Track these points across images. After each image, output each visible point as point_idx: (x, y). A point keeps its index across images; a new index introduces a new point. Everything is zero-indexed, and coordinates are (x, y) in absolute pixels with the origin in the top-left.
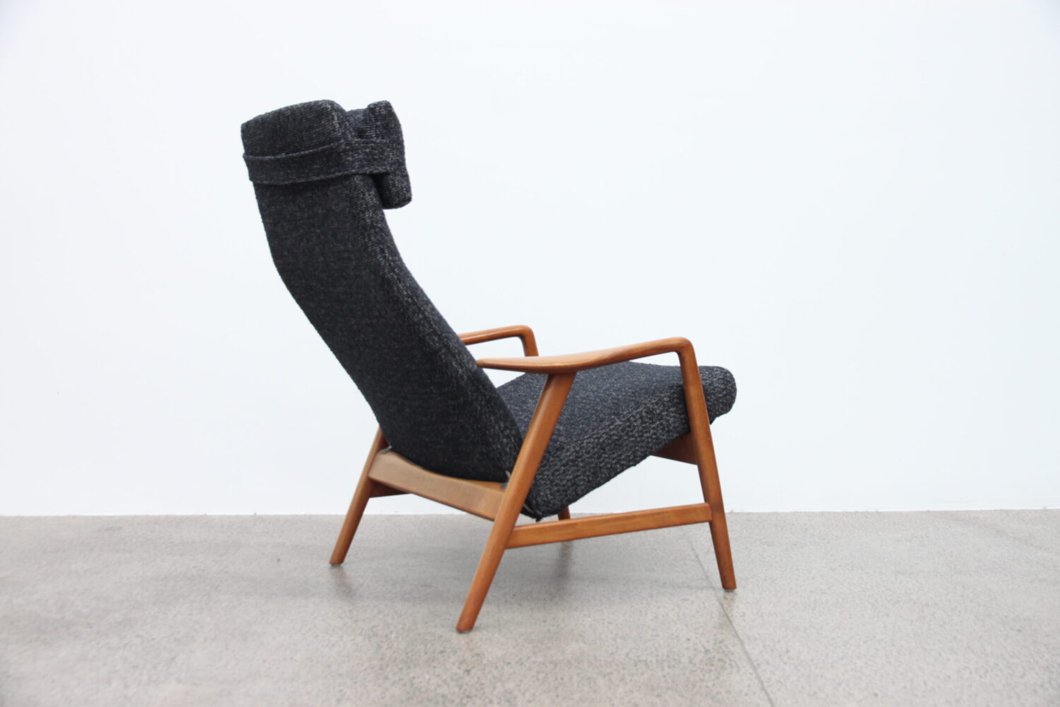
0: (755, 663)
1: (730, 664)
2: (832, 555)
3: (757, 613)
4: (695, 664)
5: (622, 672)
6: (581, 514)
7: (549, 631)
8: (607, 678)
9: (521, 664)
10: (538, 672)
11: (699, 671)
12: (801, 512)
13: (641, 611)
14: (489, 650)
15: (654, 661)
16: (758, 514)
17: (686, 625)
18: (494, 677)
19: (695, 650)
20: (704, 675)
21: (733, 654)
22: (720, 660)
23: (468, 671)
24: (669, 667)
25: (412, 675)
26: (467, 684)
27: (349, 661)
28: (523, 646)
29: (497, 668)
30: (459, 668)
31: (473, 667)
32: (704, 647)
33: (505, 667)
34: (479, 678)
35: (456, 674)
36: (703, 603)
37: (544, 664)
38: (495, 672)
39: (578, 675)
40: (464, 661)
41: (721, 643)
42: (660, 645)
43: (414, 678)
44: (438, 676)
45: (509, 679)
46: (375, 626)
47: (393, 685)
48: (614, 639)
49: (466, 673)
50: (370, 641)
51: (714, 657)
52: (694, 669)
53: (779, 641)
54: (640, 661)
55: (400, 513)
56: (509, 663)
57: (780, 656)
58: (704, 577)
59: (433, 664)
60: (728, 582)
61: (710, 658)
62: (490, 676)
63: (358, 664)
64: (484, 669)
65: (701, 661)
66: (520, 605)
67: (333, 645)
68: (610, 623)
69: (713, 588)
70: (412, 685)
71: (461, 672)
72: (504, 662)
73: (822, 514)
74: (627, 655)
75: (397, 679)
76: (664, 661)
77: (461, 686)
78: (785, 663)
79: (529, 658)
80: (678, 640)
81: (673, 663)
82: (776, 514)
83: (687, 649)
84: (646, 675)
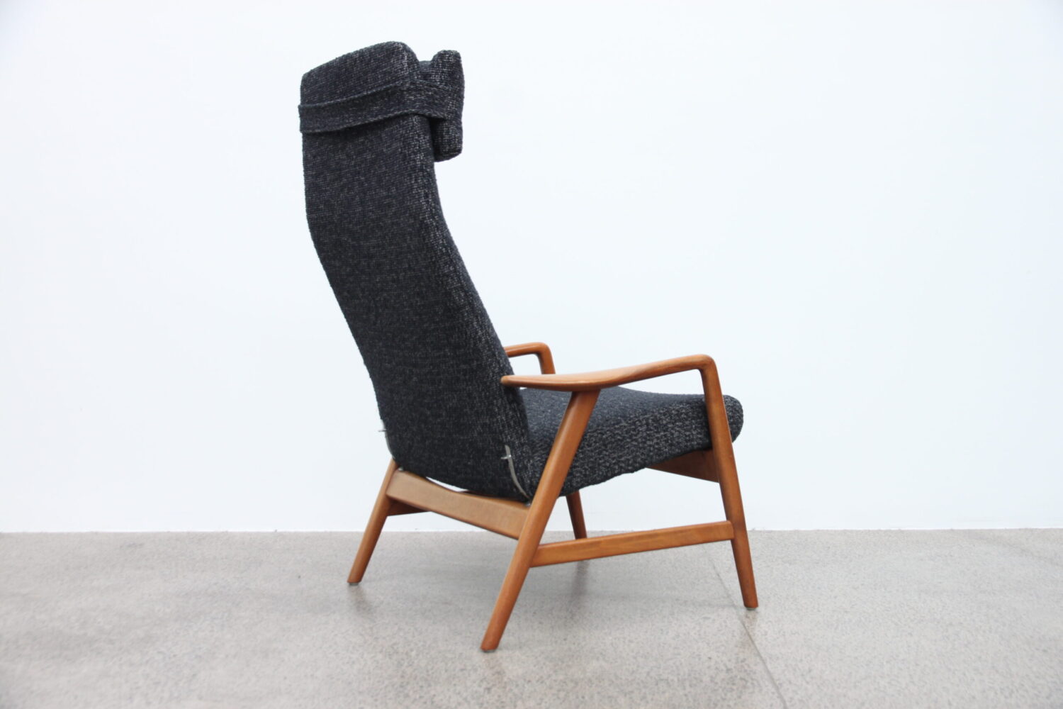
0: (777, 683)
1: (752, 684)
2: (854, 574)
3: (779, 632)
4: (717, 683)
5: (643, 690)
6: (602, 531)
7: (570, 649)
8: (628, 696)
9: (542, 682)
10: (559, 691)
11: (721, 690)
12: (823, 531)
13: (662, 630)
14: (510, 668)
15: (676, 679)
16: (780, 532)
17: (708, 644)
18: (515, 695)
19: (717, 668)
20: (726, 695)
21: (755, 673)
22: (741, 679)
23: (489, 689)
24: (691, 686)
25: (433, 693)
26: (488, 703)
27: (370, 679)
28: (544, 664)
29: (517, 686)
30: (480, 686)
31: (494, 685)
32: (726, 667)
33: (526, 686)
34: (499, 696)
35: (476, 692)
36: (725, 622)
37: (565, 682)
38: (516, 691)
39: (599, 693)
40: (485, 678)
41: (742, 661)
42: (681, 664)
43: (434, 695)
44: (459, 693)
45: (529, 697)
46: (395, 644)
47: (413, 702)
48: (635, 658)
49: (486, 691)
50: (390, 658)
51: (736, 676)
52: (716, 688)
53: (801, 660)
54: (662, 680)
55: (420, 531)
56: (529, 681)
57: (802, 675)
58: (725, 596)
59: (453, 683)
60: (750, 600)
61: (731, 678)
62: (510, 695)
63: (379, 682)
64: (505, 687)
65: (723, 680)
66: (541, 623)
67: (353, 662)
68: (631, 641)
69: (734, 606)
70: (433, 702)
71: (481, 690)
72: (525, 680)
73: (845, 532)
74: (648, 673)
75: (418, 696)
76: (685, 680)
77: (482, 704)
78: (808, 683)
79: (550, 676)
80: (700, 659)
81: (694, 682)
82: (797, 532)
83: (709, 667)
84: (667, 695)
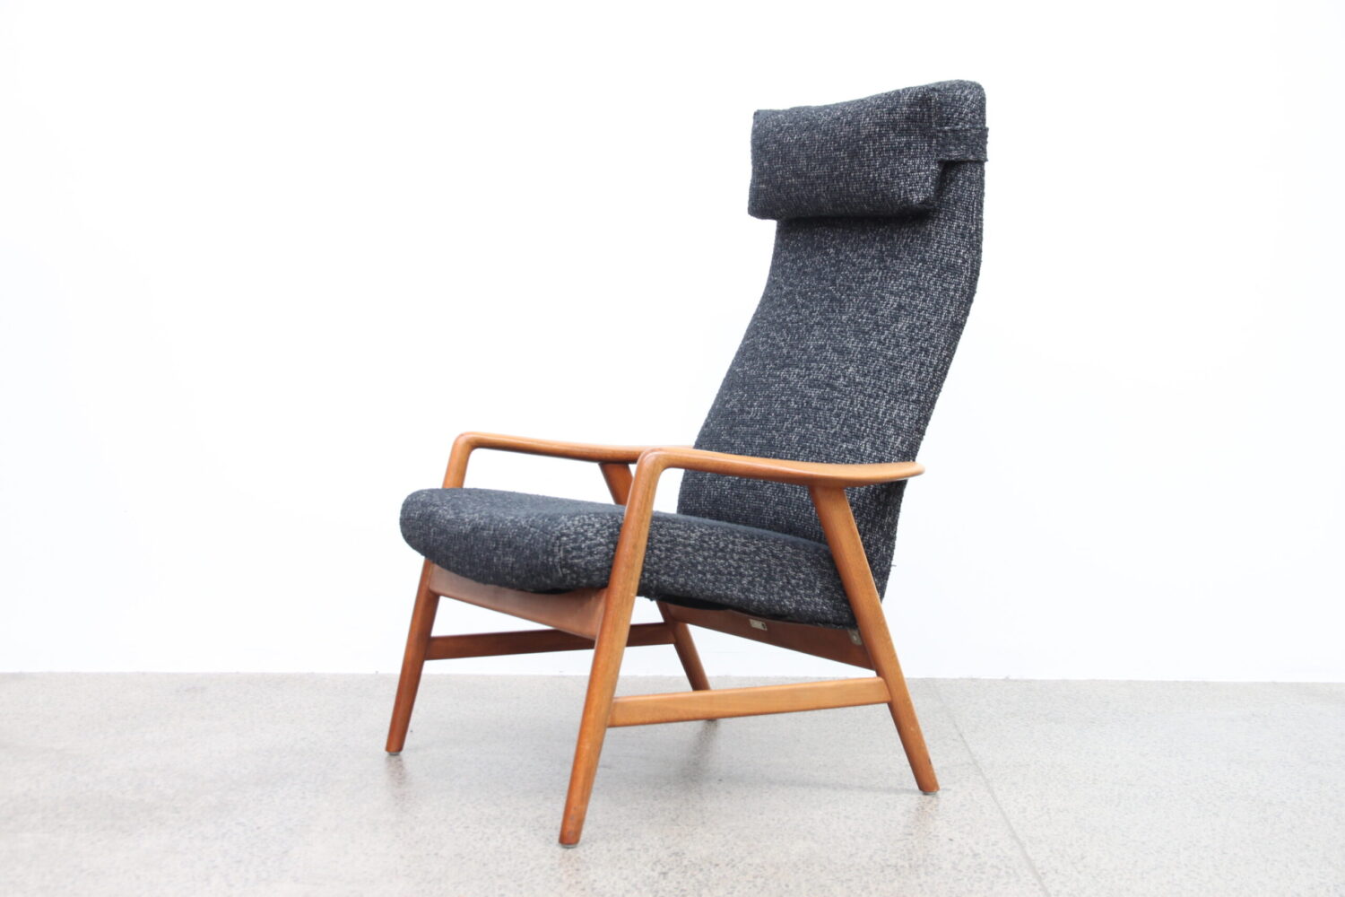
0: (1040, 872)
1: (1007, 873)
2: (1142, 737)
3: (1042, 809)
4: (960, 871)
5: (865, 879)
6: (806, 678)
7: (768, 825)
8: (845, 885)
9: (733, 866)
10: (755, 877)
11: (966, 879)
12: (1100, 681)
13: (887, 803)
14: (691, 848)
15: (907, 866)
16: (1041, 681)
17: (948, 822)
18: (698, 882)
19: (960, 853)
20: (972, 885)
21: (1010, 859)
22: (992, 866)
23: (665, 874)
24: (926, 874)
25: (592, 877)
26: (664, 890)
27: (510, 859)
28: (735, 844)
29: (701, 870)
30: (653, 870)
31: (670, 869)
32: (972, 851)
33: (712, 870)
34: (679, 883)
35: (649, 878)
36: (970, 794)
37: (763, 867)
38: (700, 876)
39: (807, 880)
40: (659, 861)
41: (993, 845)
42: (913, 847)
43: (595, 881)
44: (626, 879)
45: (717, 884)
46: (541, 816)
47: (568, 889)
48: (853, 838)
49: (662, 876)
50: (536, 834)
51: (986, 863)
52: (960, 877)
53: (1071, 845)
54: (889, 866)
55: (565, 674)
56: (717, 865)
57: (1073, 863)
58: (971, 762)
59: (619, 865)
61: (979, 865)
62: (693, 881)
63: (522, 863)
64: (685, 872)
65: (969, 867)
66: (729, 793)
67: (488, 839)
68: (847, 817)
70: (593, 889)
71: (655, 874)
72: (711, 863)
73: (1129, 683)
74: (871, 858)
75: (573, 881)
76: (919, 866)
77: (657, 892)
78: (1079, 872)
79: (742, 859)
80: (938, 841)
81: (931, 869)
82: (1065, 681)
83: (950, 851)
84: (896, 884)
